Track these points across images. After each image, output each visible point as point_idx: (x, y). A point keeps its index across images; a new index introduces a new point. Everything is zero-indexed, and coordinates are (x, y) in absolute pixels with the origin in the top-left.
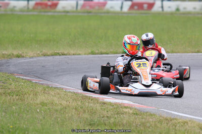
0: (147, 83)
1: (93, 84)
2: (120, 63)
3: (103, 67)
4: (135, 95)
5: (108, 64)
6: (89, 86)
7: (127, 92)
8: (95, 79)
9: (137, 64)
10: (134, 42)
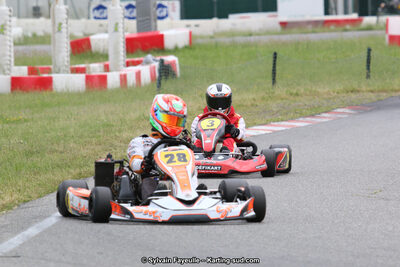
0: (188, 195)
5: (109, 156)
6: (70, 206)
7: (147, 217)
9: (166, 156)
10: (178, 110)
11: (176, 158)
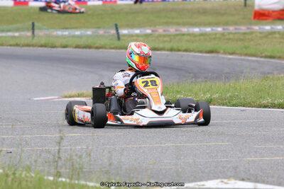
0: (159, 108)
1: (82, 114)
2: (119, 82)
3: (95, 90)
4: (144, 127)
5: (102, 84)
6: (76, 117)
7: (132, 123)
8: (85, 107)
9: (143, 82)
10: (146, 53)
11: (150, 84)
